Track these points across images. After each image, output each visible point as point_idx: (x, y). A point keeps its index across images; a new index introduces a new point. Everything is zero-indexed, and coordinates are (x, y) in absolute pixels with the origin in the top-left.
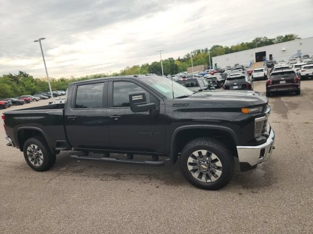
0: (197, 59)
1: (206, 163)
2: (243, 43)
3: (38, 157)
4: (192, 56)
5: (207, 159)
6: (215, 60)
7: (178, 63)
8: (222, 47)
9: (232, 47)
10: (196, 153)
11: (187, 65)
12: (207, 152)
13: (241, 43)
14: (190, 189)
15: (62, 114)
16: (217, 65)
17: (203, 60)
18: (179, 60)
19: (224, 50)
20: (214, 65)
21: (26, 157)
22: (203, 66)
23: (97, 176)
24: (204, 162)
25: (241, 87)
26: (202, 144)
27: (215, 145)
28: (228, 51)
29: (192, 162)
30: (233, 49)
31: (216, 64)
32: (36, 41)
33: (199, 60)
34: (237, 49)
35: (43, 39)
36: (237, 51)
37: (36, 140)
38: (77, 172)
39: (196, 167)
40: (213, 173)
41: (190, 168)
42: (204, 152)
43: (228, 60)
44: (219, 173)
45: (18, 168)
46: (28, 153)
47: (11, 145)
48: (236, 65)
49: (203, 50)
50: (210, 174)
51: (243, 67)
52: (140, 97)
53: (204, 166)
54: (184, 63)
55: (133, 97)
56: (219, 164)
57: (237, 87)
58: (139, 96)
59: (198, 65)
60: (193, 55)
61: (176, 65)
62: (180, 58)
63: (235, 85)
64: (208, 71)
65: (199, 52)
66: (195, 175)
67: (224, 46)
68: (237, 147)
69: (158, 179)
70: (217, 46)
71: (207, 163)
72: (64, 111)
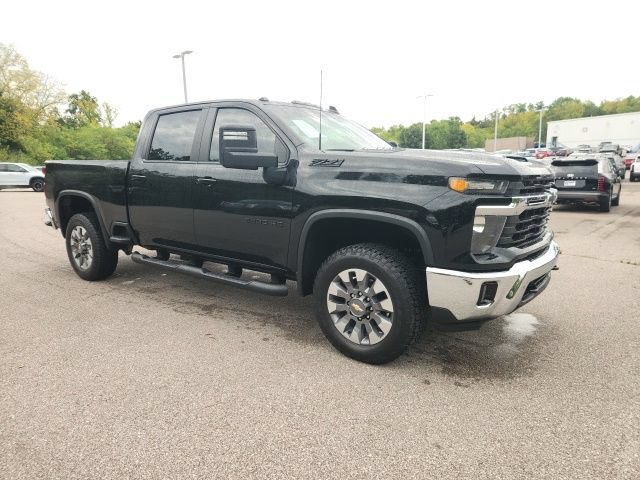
0: (514, 124)
1: (361, 299)
2: (631, 97)
3: (85, 252)
4: (504, 116)
5: (366, 291)
6: (553, 128)
7: (468, 130)
8: (578, 102)
9: (603, 105)
10: (344, 276)
11: (488, 135)
12: (367, 275)
13: (627, 96)
14: (328, 355)
15: (126, 167)
16: (558, 140)
17: (529, 127)
18: (473, 123)
19: (583, 110)
20: (549, 139)
21: (69, 248)
22: (523, 140)
23: (173, 302)
24: (360, 296)
25: (583, 184)
26: (358, 255)
27: (384, 260)
28: (590, 111)
29: (336, 294)
30: (604, 109)
31: (555, 139)
32: (177, 57)
33: (519, 126)
34: (615, 109)
35: (188, 52)
36: (613, 112)
37: (85, 218)
38: (148, 291)
39: (343, 307)
40: (375, 324)
41: (332, 306)
42: (361, 275)
43: (585, 130)
44: (386, 325)
45: (58, 270)
46: (72, 242)
47: (49, 224)
48: (603, 144)
49: (531, 106)
50: (369, 326)
51: (618, 148)
52: (242, 136)
53: (357, 307)
54: (483, 130)
55: (225, 133)
56: (387, 305)
57: (573, 184)
58: (240, 133)
59: (515, 135)
60: (507, 114)
61: (463, 134)
62: (477, 120)
63: (570, 179)
64: (534, 152)
65: (522, 109)
66: (340, 325)
67: (584, 100)
68: (428, 269)
69: (278, 325)
70: (567, 100)
71: (365, 300)
72: (129, 163)
